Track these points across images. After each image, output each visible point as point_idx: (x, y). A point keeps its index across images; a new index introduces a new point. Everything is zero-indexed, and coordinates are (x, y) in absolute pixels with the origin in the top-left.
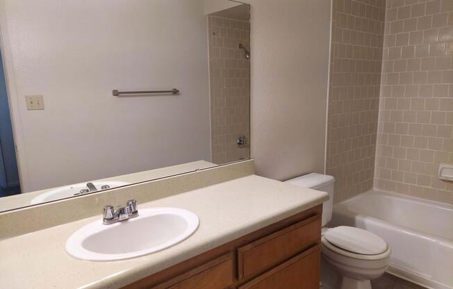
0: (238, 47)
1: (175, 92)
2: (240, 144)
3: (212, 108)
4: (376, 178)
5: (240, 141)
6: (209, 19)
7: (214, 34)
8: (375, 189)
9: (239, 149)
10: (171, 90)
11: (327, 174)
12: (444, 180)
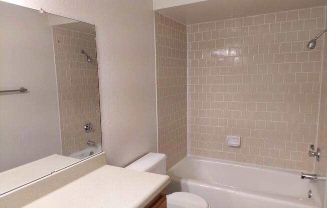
0: (80, 52)
1: (23, 90)
2: (87, 129)
3: (60, 102)
4: (189, 147)
5: (87, 127)
6: (54, 29)
7: (59, 42)
8: (189, 155)
9: (87, 134)
10: (19, 89)
11: (159, 152)
12: (230, 146)
